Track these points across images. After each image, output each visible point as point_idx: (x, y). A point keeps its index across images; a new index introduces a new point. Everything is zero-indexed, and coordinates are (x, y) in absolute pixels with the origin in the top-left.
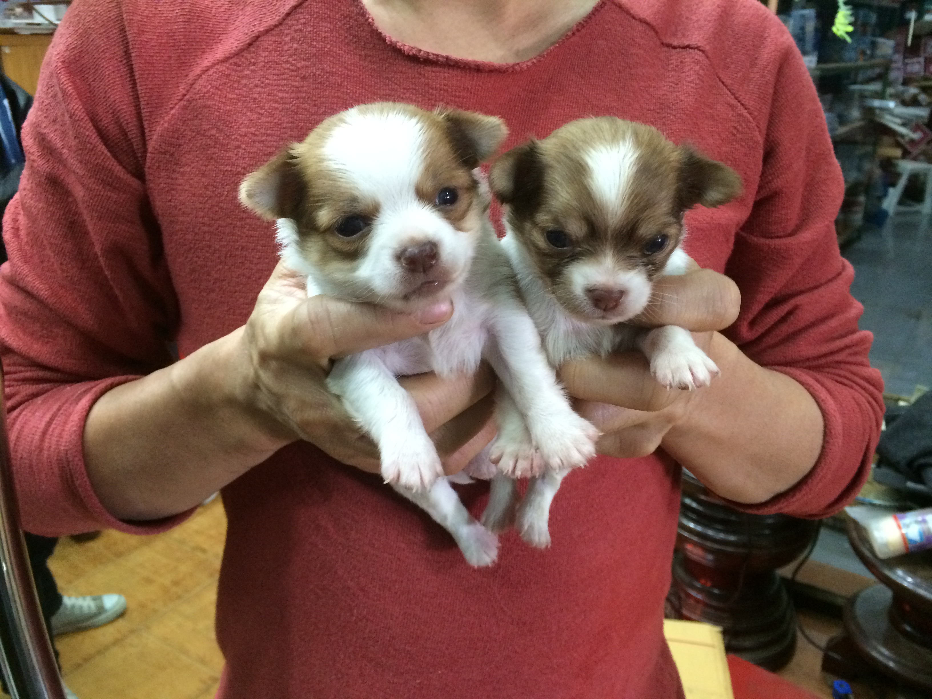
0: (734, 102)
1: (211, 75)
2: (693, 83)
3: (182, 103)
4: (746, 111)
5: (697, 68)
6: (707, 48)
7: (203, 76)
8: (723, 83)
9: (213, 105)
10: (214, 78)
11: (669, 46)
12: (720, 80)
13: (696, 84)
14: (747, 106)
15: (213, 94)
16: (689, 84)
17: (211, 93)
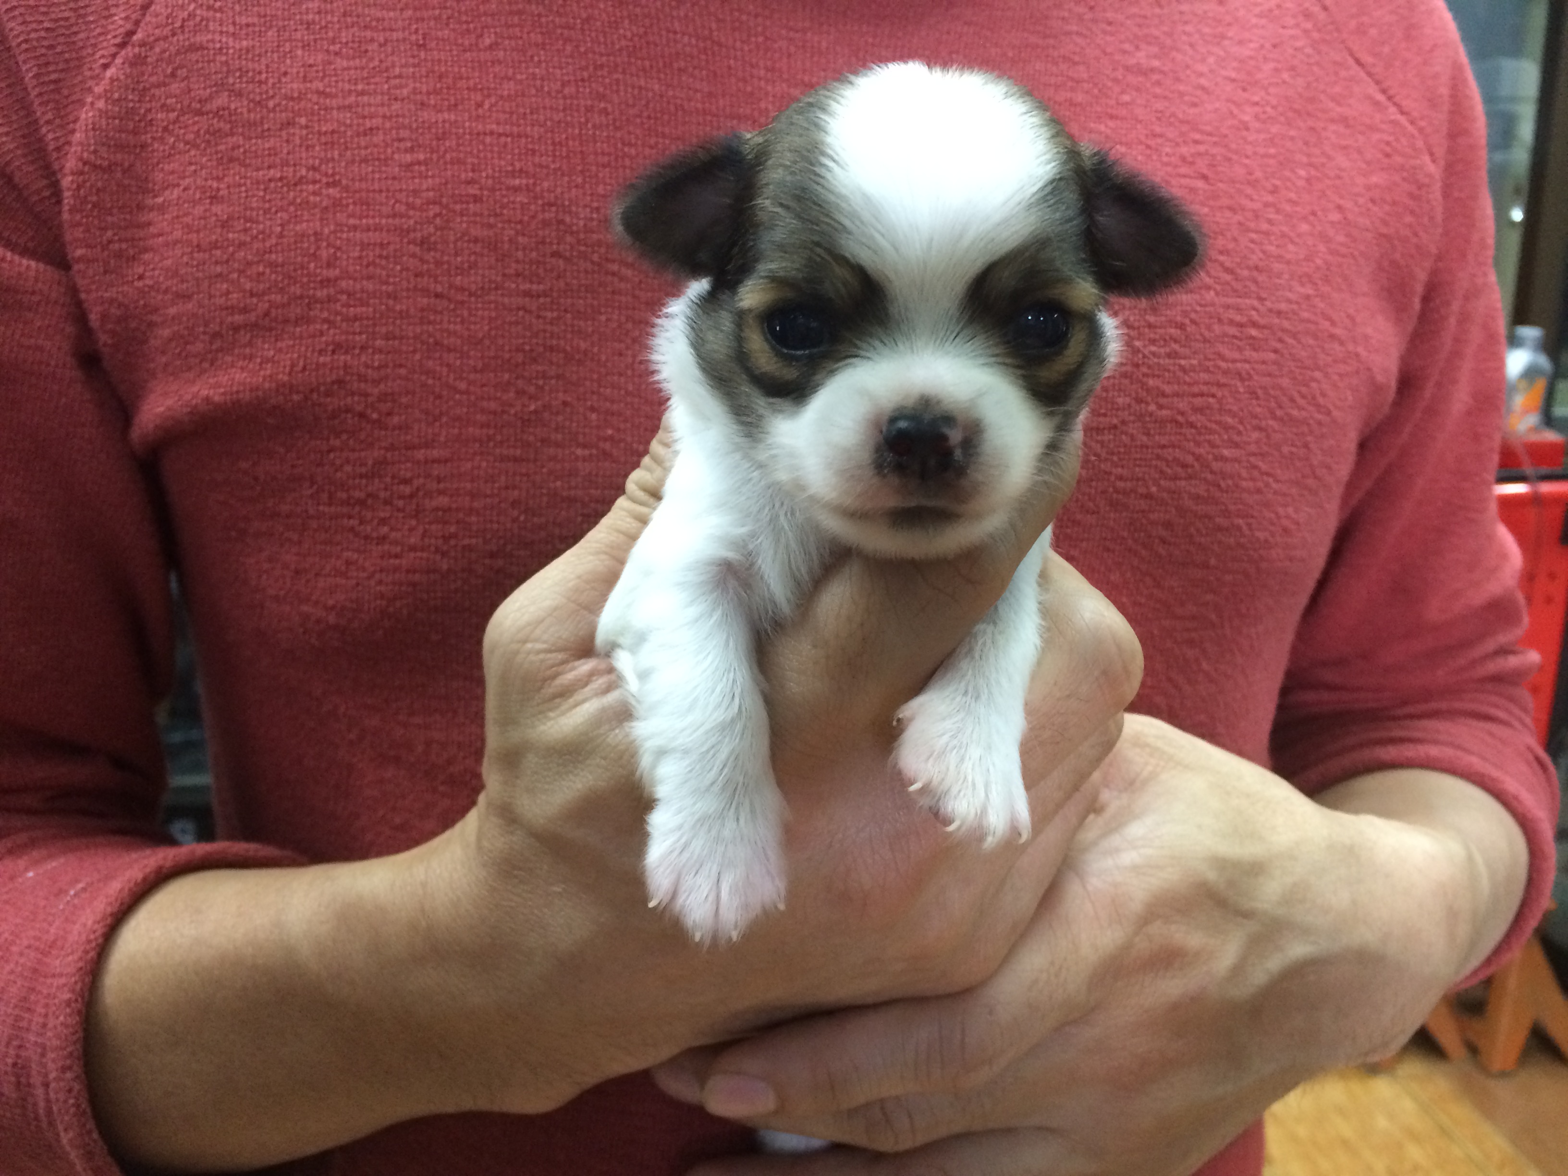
3: (129, 52)
9: (208, 41)
17: (198, 19)
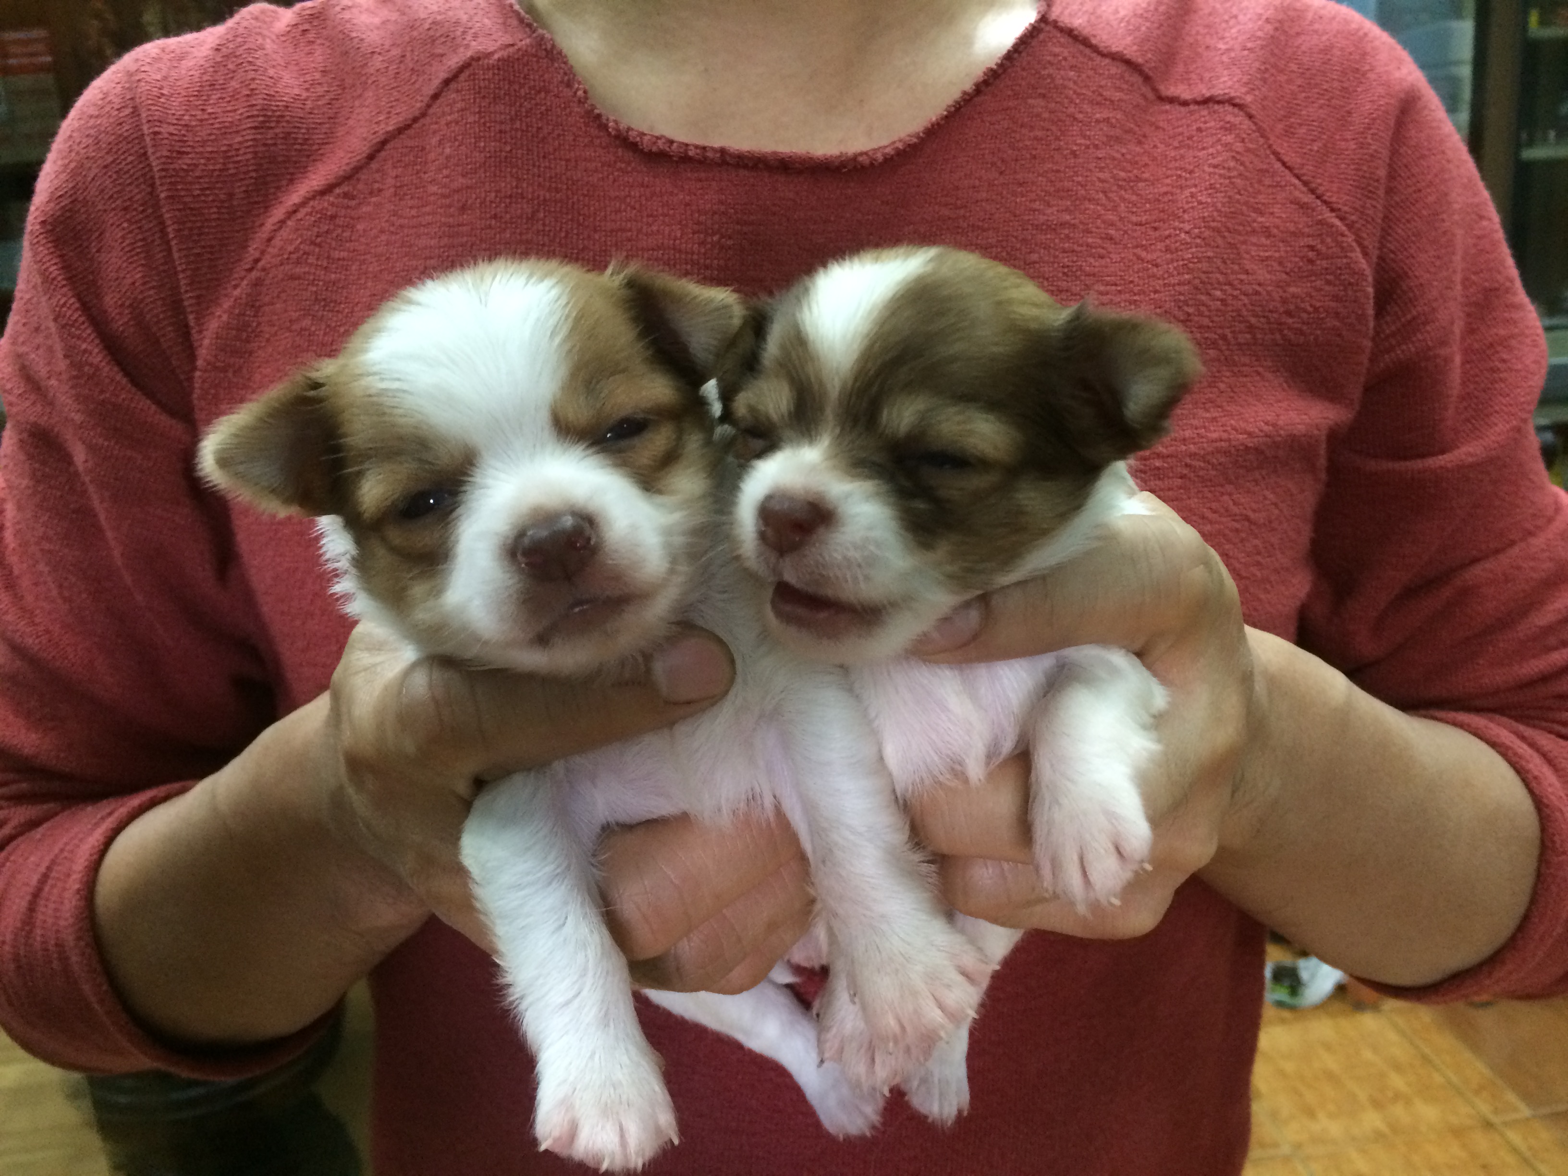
0: (1308, 198)
1: (301, 220)
2: (1224, 168)
4: (1334, 214)
5: (1229, 138)
6: (1249, 98)
7: (289, 223)
8: (1284, 164)
9: (305, 273)
10: (307, 224)
11: (1172, 100)
12: (1279, 160)
13: (1229, 169)
14: (1335, 206)
15: (304, 253)
16: (1217, 170)
17: (301, 252)
